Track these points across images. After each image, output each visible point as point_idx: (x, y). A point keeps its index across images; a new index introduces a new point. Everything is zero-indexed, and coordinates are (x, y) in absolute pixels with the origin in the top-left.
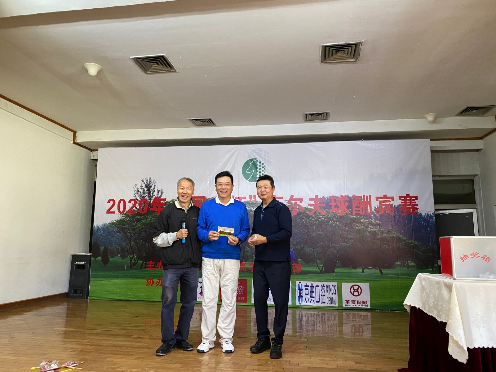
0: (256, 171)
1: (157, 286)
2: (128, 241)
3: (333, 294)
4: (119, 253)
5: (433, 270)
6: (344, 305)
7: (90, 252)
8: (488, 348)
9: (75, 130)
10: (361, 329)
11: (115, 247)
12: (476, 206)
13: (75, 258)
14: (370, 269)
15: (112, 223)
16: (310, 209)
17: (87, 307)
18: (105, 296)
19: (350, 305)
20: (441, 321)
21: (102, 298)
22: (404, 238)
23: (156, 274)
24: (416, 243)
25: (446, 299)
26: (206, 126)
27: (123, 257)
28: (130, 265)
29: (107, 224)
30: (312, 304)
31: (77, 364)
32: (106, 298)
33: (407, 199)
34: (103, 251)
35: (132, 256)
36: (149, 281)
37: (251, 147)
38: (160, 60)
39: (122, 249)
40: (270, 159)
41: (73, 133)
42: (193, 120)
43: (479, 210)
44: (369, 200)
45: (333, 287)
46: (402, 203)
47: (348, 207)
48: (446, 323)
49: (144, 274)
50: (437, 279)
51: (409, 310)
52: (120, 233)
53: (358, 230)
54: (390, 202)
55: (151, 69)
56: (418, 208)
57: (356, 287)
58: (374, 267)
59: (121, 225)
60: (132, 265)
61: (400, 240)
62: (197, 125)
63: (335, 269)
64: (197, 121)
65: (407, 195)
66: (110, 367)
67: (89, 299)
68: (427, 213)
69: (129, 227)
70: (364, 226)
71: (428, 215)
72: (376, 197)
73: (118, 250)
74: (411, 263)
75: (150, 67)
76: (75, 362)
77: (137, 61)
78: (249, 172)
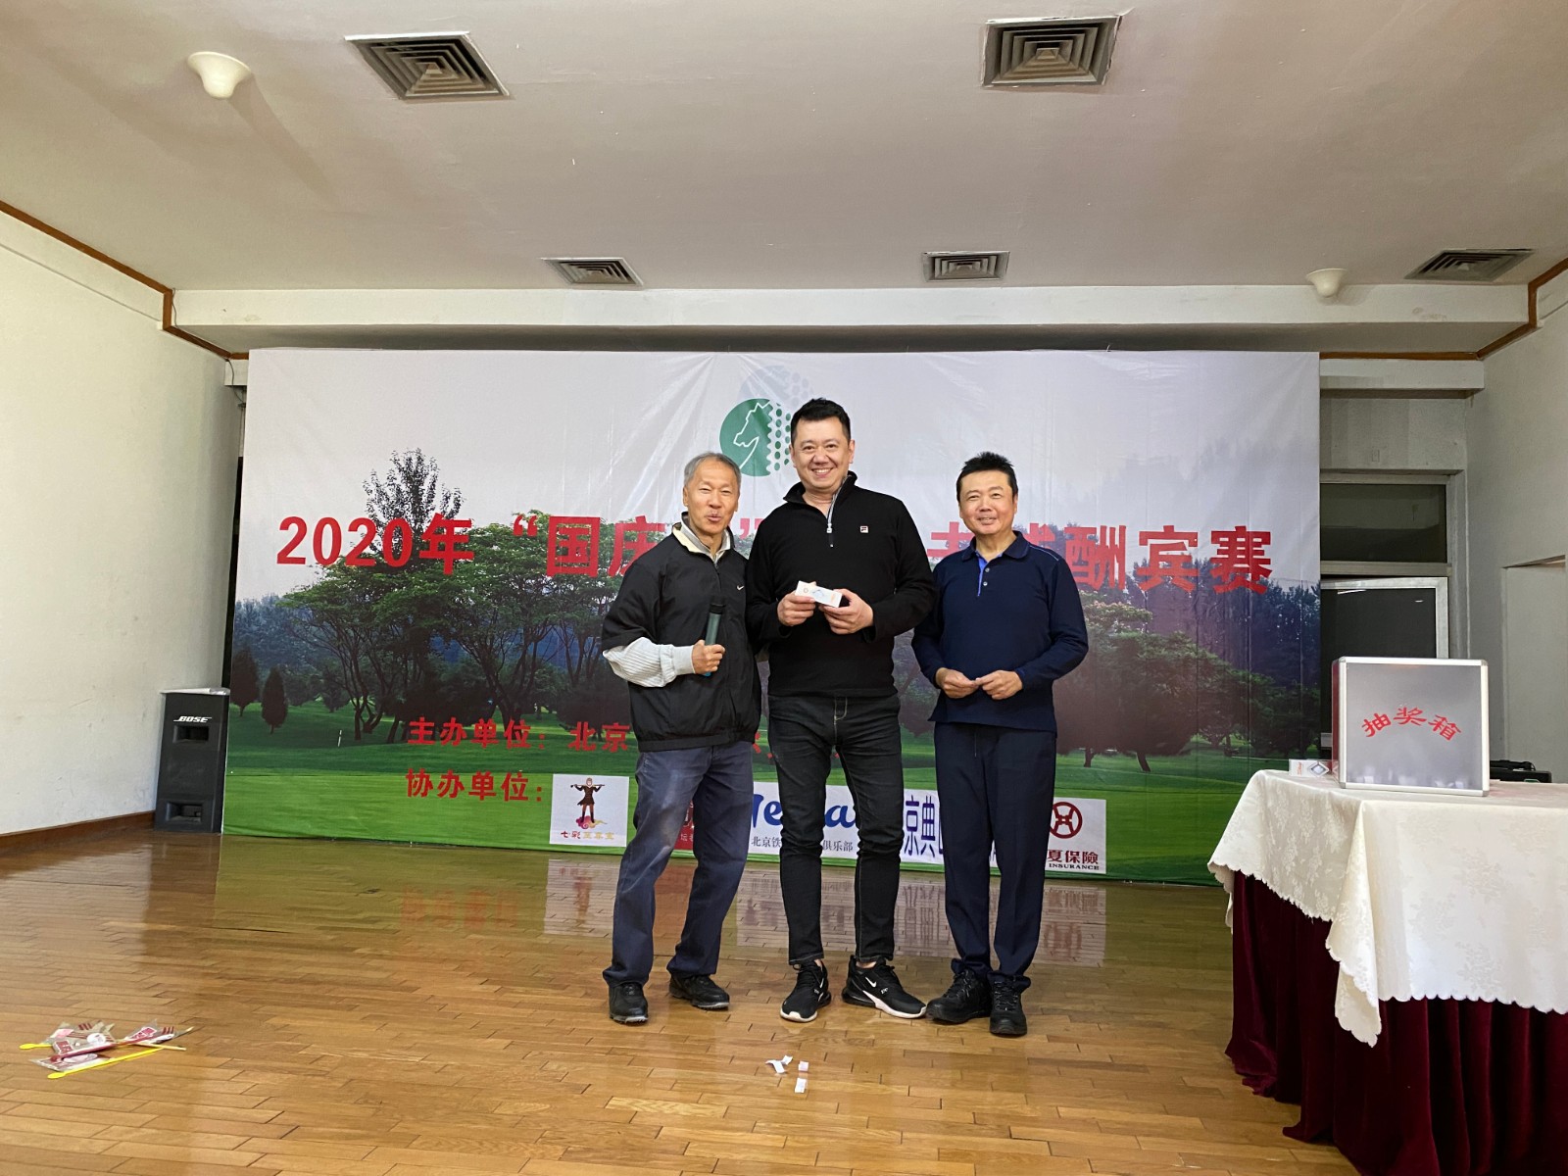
0: (764, 440)
1: (441, 795)
2: (349, 654)
4: (318, 691)
7: (225, 684)
8: (1452, 999)
9: (168, 285)
10: (1074, 938)
11: (307, 672)
12: (1449, 569)
13: (175, 704)
14: (1109, 755)
15: (297, 596)
17: (216, 856)
18: (274, 826)
20: (1317, 917)
21: (267, 831)
22: (1220, 662)
23: (439, 758)
24: (1258, 679)
25: (1335, 852)
26: (603, 286)
27: (333, 703)
28: (354, 729)
29: (280, 596)
30: (926, 860)
31: (172, 1035)
32: (276, 831)
33: (1239, 540)
34: (268, 684)
35: (361, 702)
36: (416, 782)
37: (750, 361)
38: (447, 52)
39: (330, 677)
41: (161, 295)
42: (563, 265)
43: (1456, 580)
44: (1117, 542)
46: (1219, 552)
48: (1330, 922)
49: (401, 757)
50: (1314, 788)
52: (322, 627)
54: (1184, 549)
55: (418, 83)
56: (1270, 571)
57: (1064, 812)
58: (1124, 749)
59: (326, 602)
60: (361, 729)
61: (1207, 668)
62: (574, 282)
64: (573, 267)
65: (1237, 528)
66: (278, 1045)
67: (224, 834)
68: (1296, 586)
69: (352, 608)
70: (1099, 621)
71: (1299, 591)
72: (1141, 533)
73: (315, 680)
74: (1236, 741)
75: (417, 75)
76: (165, 1029)
77: (371, 50)
78: (743, 443)
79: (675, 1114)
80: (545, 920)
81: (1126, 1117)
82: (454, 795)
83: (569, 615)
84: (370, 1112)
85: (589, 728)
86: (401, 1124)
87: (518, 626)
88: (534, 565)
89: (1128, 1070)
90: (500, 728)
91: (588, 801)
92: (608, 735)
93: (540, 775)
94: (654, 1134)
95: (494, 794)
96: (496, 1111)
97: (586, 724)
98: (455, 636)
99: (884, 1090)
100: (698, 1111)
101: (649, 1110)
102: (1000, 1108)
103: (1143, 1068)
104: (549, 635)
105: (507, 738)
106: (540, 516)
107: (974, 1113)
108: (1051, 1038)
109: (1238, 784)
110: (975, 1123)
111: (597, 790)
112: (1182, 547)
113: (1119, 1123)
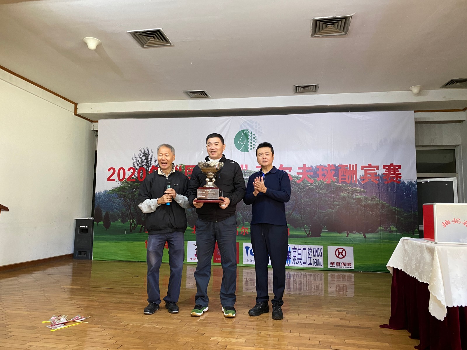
0: (247, 141)
2: (128, 207)
3: (319, 256)
4: (119, 218)
5: (413, 234)
6: (329, 267)
7: (92, 216)
9: (76, 102)
10: (345, 288)
11: (116, 212)
12: (457, 175)
13: (79, 222)
14: (354, 233)
15: (113, 190)
16: (298, 177)
17: (91, 267)
18: (107, 257)
19: (335, 267)
20: (422, 282)
21: (105, 259)
22: (387, 204)
24: (398, 209)
25: (428, 262)
26: (200, 98)
27: (123, 221)
28: (130, 229)
29: (108, 191)
30: (299, 265)
31: (84, 319)
32: (108, 259)
33: (391, 168)
34: (105, 216)
35: (132, 221)
37: (242, 118)
38: (156, 34)
39: (123, 213)
40: (261, 130)
41: (74, 105)
42: (188, 93)
43: (459, 178)
44: (354, 169)
45: (319, 250)
46: (385, 171)
47: (335, 176)
49: (144, 237)
50: (420, 243)
51: (391, 272)
52: (120, 199)
53: (344, 197)
54: (375, 170)
55: (148, 43)
56: (401, 177)
57: (341, 250)
58: (358, 231)
59: (121, 192)
60: (132, 229)
61: (383, 206)
62: (191, 98)
63: (321, 233)
64: (191, 93)
65: (390, 164)
66: (115, 321)
67: (93, 260)
68: (409, 181)
69: (129, 193)
70: (350, 193)
71: (410, 183)
72: (362, 166)
73: (118, 215)
74: (393, 228)
75: (147, 41)
76: (82, 317)
77: (135, 35)
78: (241, 143)
79: (231, 342)
80: (186, 284)
81: (366, 343)
84: (142, 341)
86: (152, 344)
89: (365, 329)
94: (225, 348)
96: (178, 341)
99: (292, 335)
100: (237, 341)
101: (223, 340)
102: (327, 340)
103: (370, 328)
106: (183, 165)
107: (319, 342)
108: (341, 319)
109: (396, 242)
110: (320, 345)
112: (374, 170)
113: (364, 345)
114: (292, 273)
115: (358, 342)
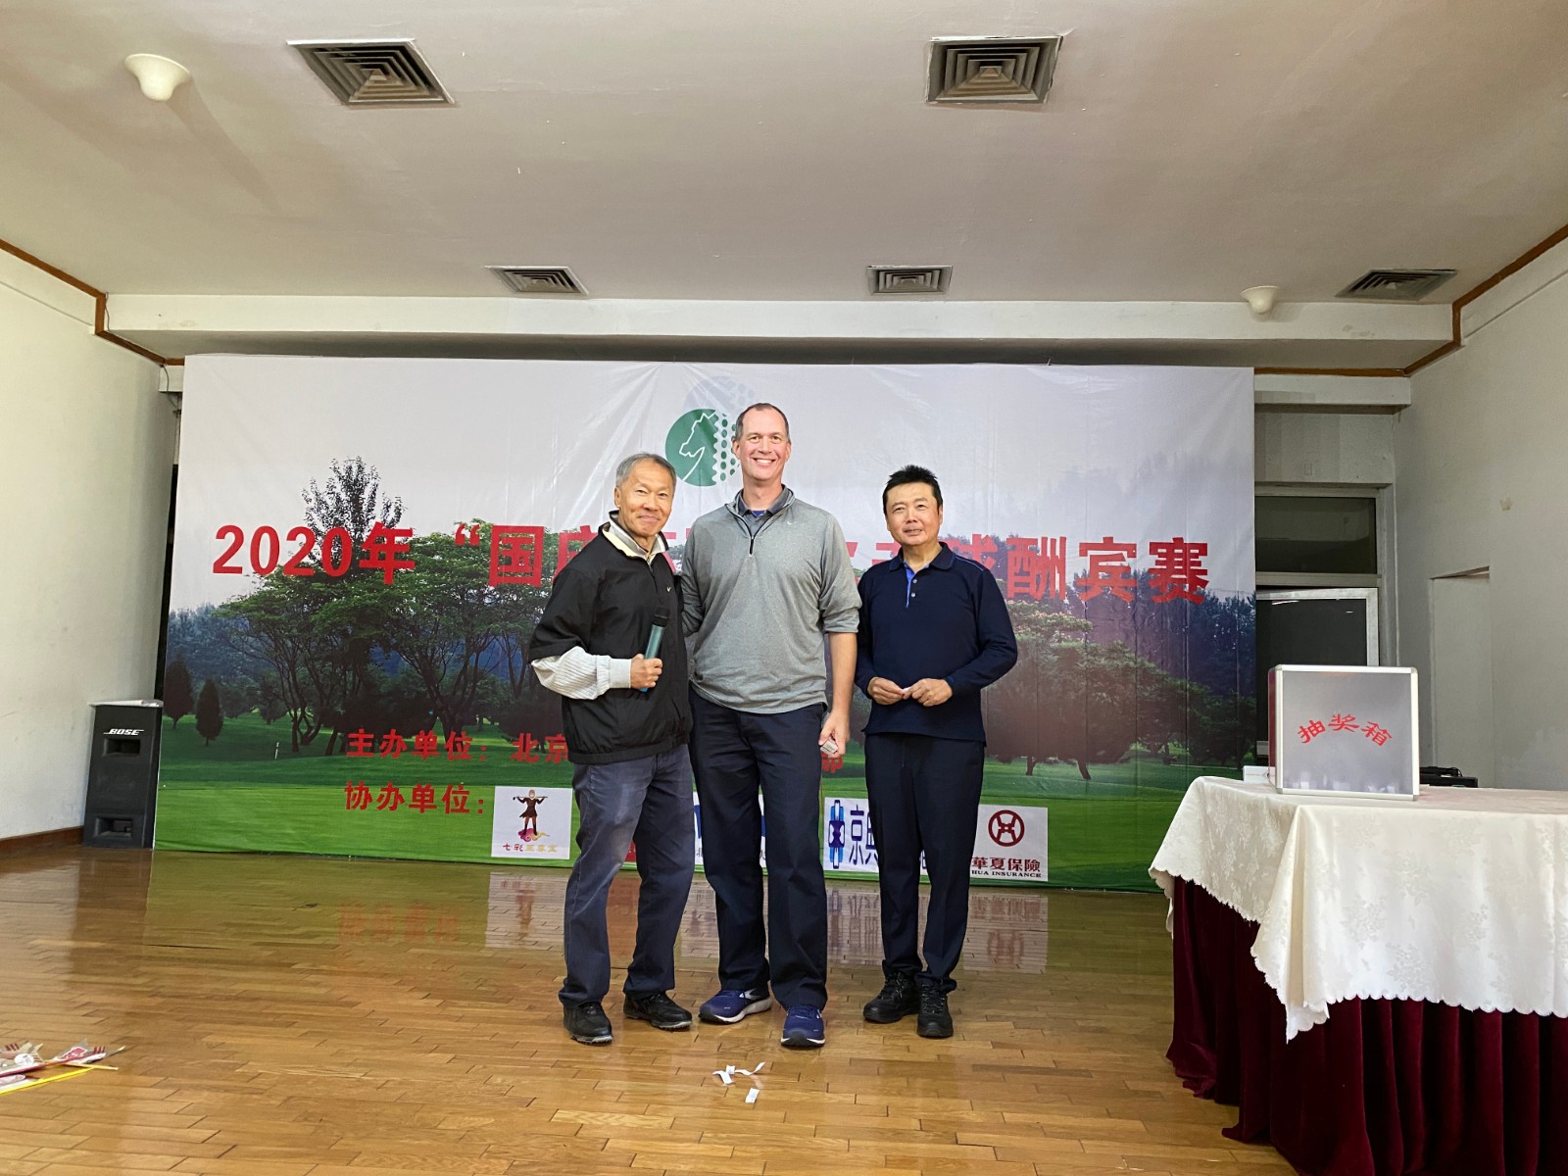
0: (709, 450)
1: (380, 808)
2: (287, 665)
4: (256, 703)
7: (158, 696)
8: (1383, 999)
9: (101, 289)
11: (244, 682)
12: (1378, 580)
13: (105, 716)
14: (1050, 763)
15: (233, 606)
17: (147, 873)
18: (206, 840)
19: (988, 873)
21: (200, 846)
22: (1159, 671)
23: (379, 770)
24: (1195, 688)
25: (1272, 856)
26: (548, 295)
27: (269, 715)
28: (291, 741)
29: (216, 607)
31: (103, 1055)
32: (210, 847)
33: (1176, 551)
34: (202, 694)
35: (299, 713)
36: (355, 795)
37: (695, 371)
38: (392, 58)
39: (267, 688)
41: (94, 299)
42: (508, 274)
43: (1385, 592)
44: (1058, 553)
46: (1158, 563)
49: (339, 770)
52: (260, 638)
54: (1123, 560)
55: (362, 89)
56: (1206, 582)
57: (1006, 819)
58: (1065, 758)
59: (263, 612)
60: (299, 741)
61: (1146, 676)
62: (519, 291)
64: (518, 276)
65: (1174, 539)
66: (216, 1063)
67: (156, 850)
68: (1232, 597)
69: (291, 618)
70: (1041, 631)
71: (1235, 602)
72: (1081, 544)
73: (251, 692)
74: (1175, 749)
75: (361, 81)
76: (95, 1049)
77: (315, 56)
78: (689, 453)
79: (622, 1125)
80: (487, 933)
81: (1071, 1121)
82: (393, 808)
83: (512, 626)
84: (310, 1130)
85: (532, 739)
86: (342, 1141)
87: (459, 637)
88: (476, 574)
89: (1071, 1075)
90: (441, 739)
91: (531, 813)
92: (551, 746)
93: (481, 788)
94: (601, 1146)
95: (435, 807)
96: (440, 1127)
97: (529, 735)
98: (396, 647)
99: (831, 1099)
100: (645, 1122)
101: (594, 1122)
102: (945, 1114)
103: (1087, 1073)
104: (492, 644)
105: (448, 750)
106: (483, 525)
107: (920, 1120)
109: (1177, 791)
110: (921, 1129)
111: (539, 802)
112: (1121, 558)
113: (1063, 1127)
114: (846, 893)
115: (1044, 1119)
